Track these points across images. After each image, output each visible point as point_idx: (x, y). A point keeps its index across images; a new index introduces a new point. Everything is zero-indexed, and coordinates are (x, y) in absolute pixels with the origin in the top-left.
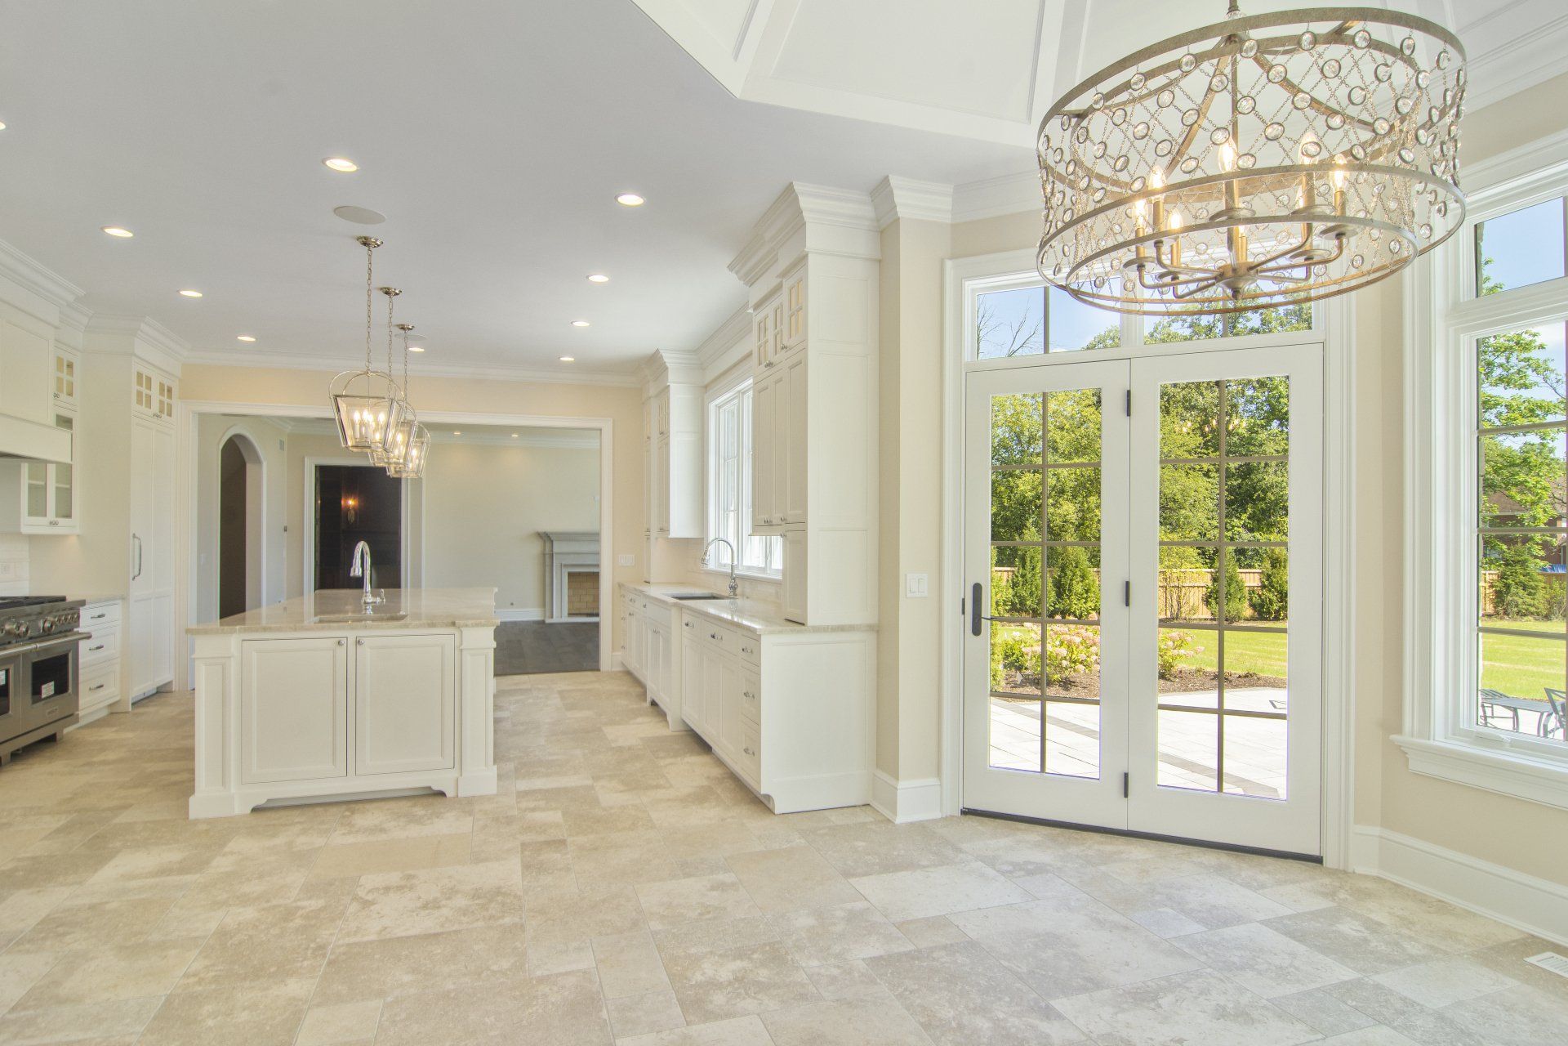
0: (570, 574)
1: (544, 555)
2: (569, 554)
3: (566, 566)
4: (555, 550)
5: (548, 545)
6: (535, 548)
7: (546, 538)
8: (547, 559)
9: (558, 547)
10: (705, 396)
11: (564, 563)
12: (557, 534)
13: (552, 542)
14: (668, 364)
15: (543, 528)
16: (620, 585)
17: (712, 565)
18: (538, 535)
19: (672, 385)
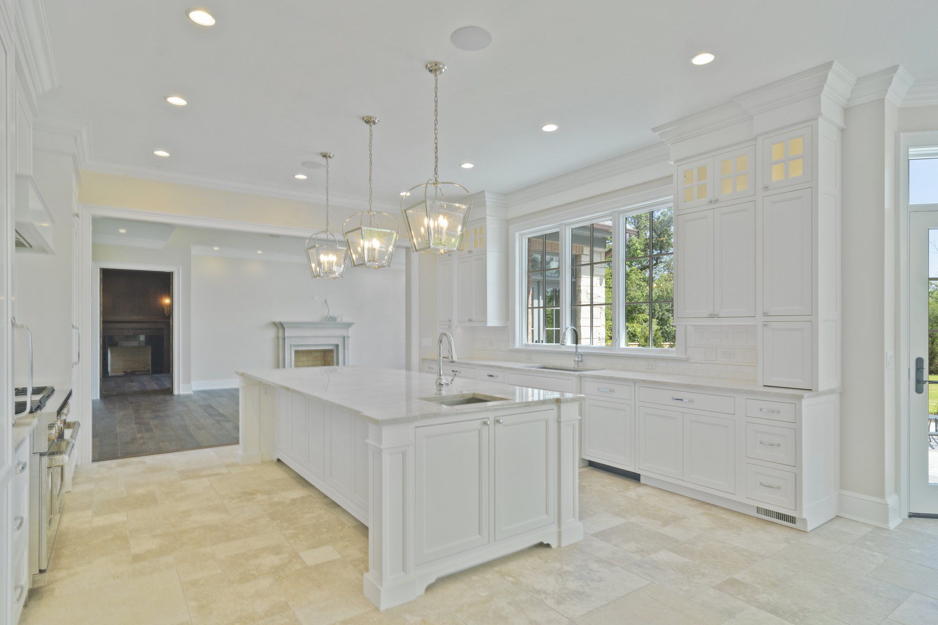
0: (297, 352)
1: (278, 338)
2: (296, 337)
3: (294, 345)
4: (287, 334)
5: (281, 331)
6: (271, 333)
7: (280, 326)
8: (280, 342)
9: (288, 333)
10: (510, 227)
11: (292, 344)
12: (288, 323)
13: (284, 328)
14: (487, 202)
15: (278, 319)
16: (423, 360)
17: (517, 345)
18: (274, 324)
19: (488, 218)
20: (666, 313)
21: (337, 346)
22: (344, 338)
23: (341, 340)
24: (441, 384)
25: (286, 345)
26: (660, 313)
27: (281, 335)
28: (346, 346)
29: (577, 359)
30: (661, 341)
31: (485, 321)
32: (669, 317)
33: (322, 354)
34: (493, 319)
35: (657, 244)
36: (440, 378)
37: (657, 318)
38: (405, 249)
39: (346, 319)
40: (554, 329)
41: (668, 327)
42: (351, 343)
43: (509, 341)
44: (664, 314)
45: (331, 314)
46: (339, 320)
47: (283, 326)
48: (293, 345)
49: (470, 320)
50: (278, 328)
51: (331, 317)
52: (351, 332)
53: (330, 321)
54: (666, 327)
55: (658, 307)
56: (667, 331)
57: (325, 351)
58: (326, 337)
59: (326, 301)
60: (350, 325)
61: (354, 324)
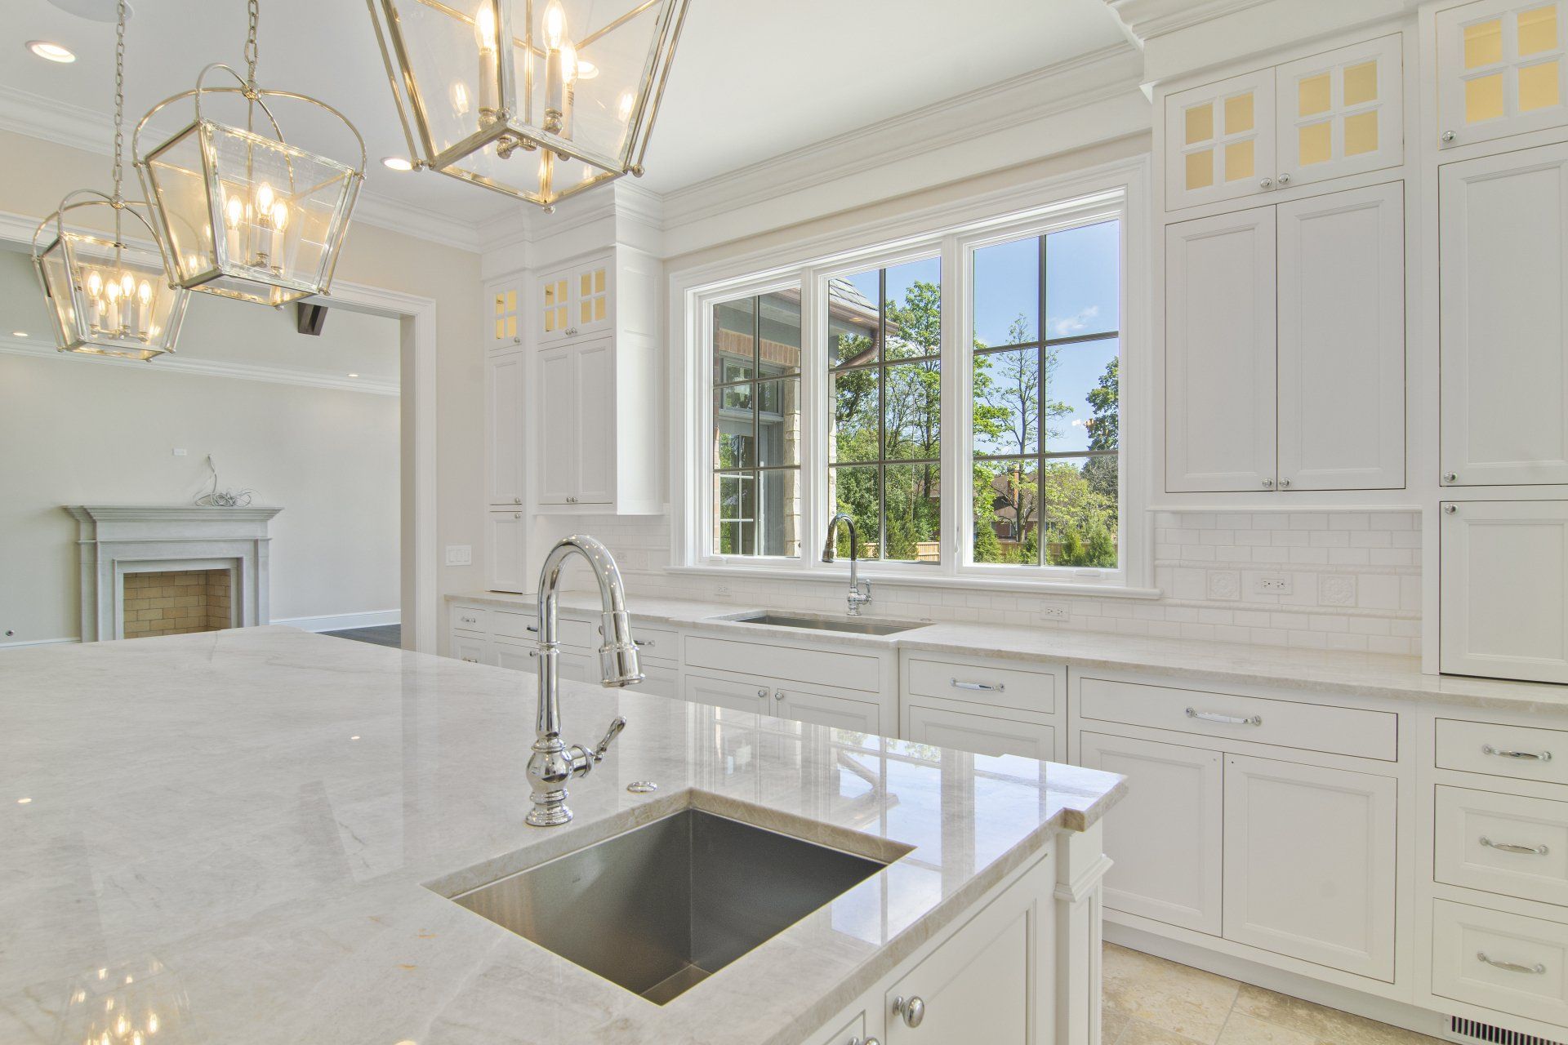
0: (128, 577)
1: (77, 545)
2: (125, 542)
3: (121, 562)
4: (100, 538)
5: (85, 528)
6: (60, 533)
7: (83, 517)
9: (104, 532)
10: (671, 276)
11: (117, 559)
12: (104, 509)
13: (94, 523)
14: (617, 208)
15: (76, 499)
16: (449, 599)
17: (690, 562)
18: (67, 511)
19: (620, 247)
20: (867, 495)
21: (239, 561)
22: (256, 542)
23: (250, 547)
24: (553, 777)
25: (99, 562)
26: (857, 495)
27: (84, 538)
28: (261, 560)
29: (854, 595)
30: (863, 540)
31: (612, 503)
32: (870, 502)
33: (202, 581)
34: (631, 499)
35: (852, 382)
36: (550, 751)
37: (853, 504)
38: (399, 321)
39: (261, 501)
40: (741, 520)
41: (868, 517)
42: (273, 555)
43: (669, 551)
44: (862, 496)
45: (221, 489)
46: (241, 502)
47: (91, 517)
48: (119, 562)
49: (572, 501)
50: (78, 522)
51: (221, 497)
52: (273, 528)
53: (224, 504)
54: (865, 517)
55: (855, 484)
56: (867, 524)
57: (207, 574)
58: (209, 541)
59: (209, 458)
60: (271, 513)
61: (279, 510)
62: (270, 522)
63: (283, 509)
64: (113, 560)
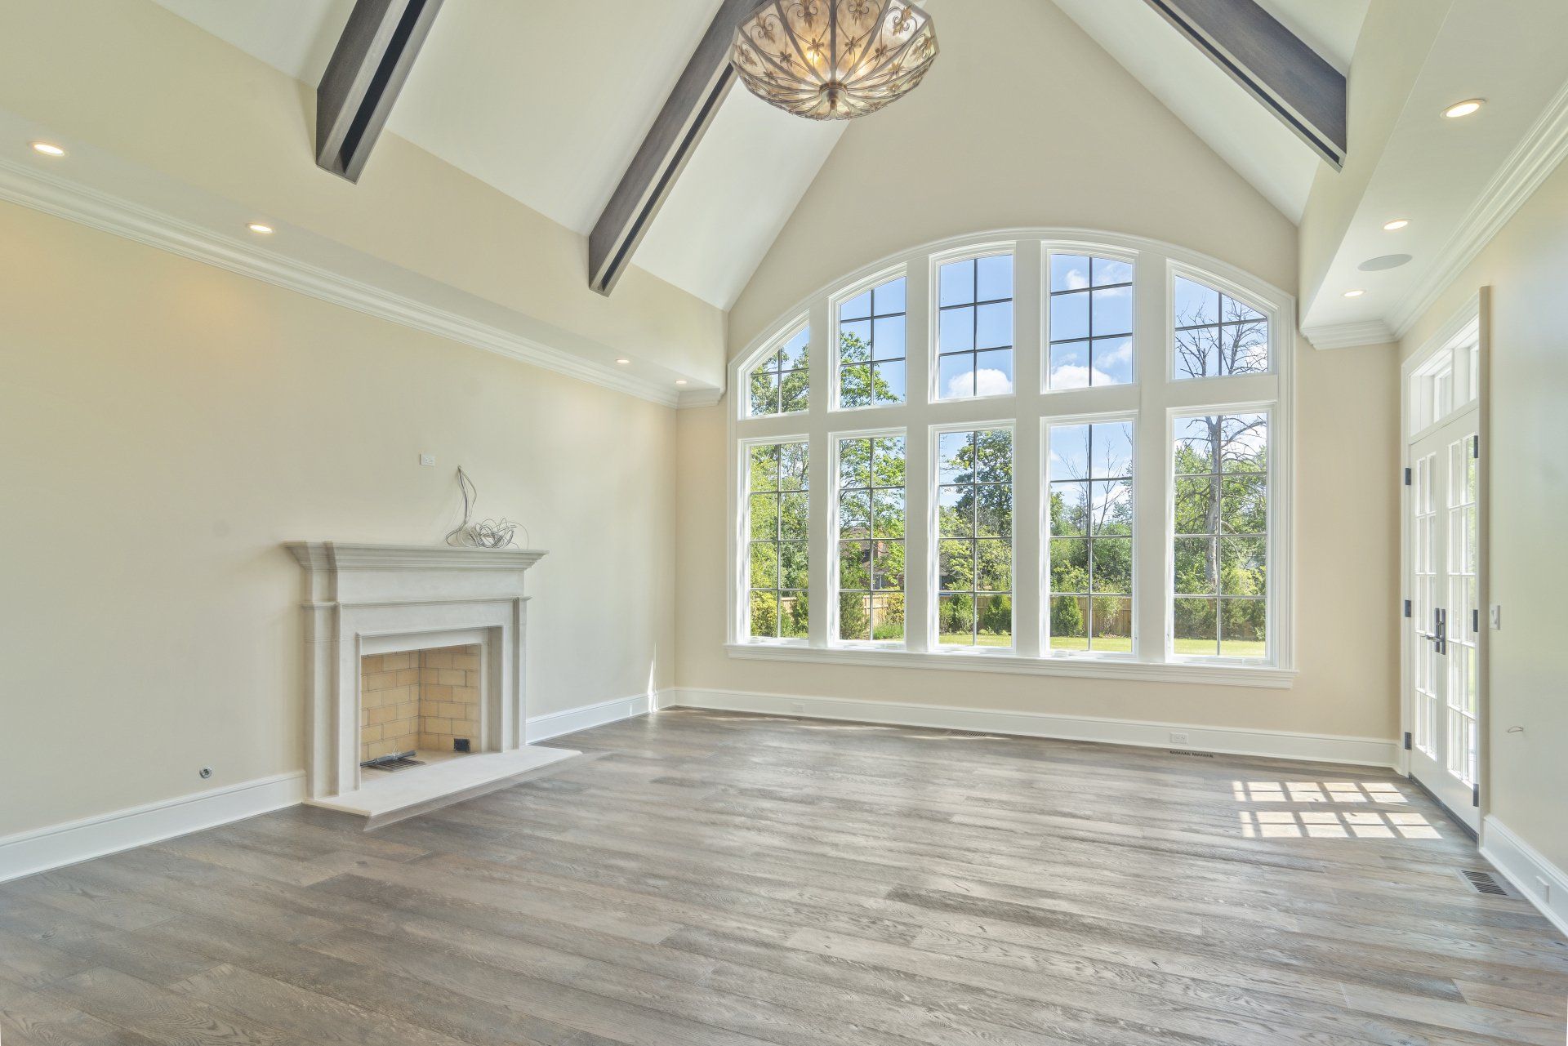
2: (380, 604)
5: (319, 578)
6: (276, 588)
7: (318, 559)
8: (316, 626)
21: (495, 631)
22: (516, 602)
23: (507, 609)
25: (341, 637)
27: (318, 596)
39: (522, 539)
42: (536, 620)
45: (472, 520)
47: (328, 557)
48: (364, 638)
50: (310, 569)
52: (535, 582)
58: (468, 602)
59: (459, 470)
60: (531, 557)
61: (542, 555)
62: (528, 573)
63: (547, 552)
64: (357, 636)
